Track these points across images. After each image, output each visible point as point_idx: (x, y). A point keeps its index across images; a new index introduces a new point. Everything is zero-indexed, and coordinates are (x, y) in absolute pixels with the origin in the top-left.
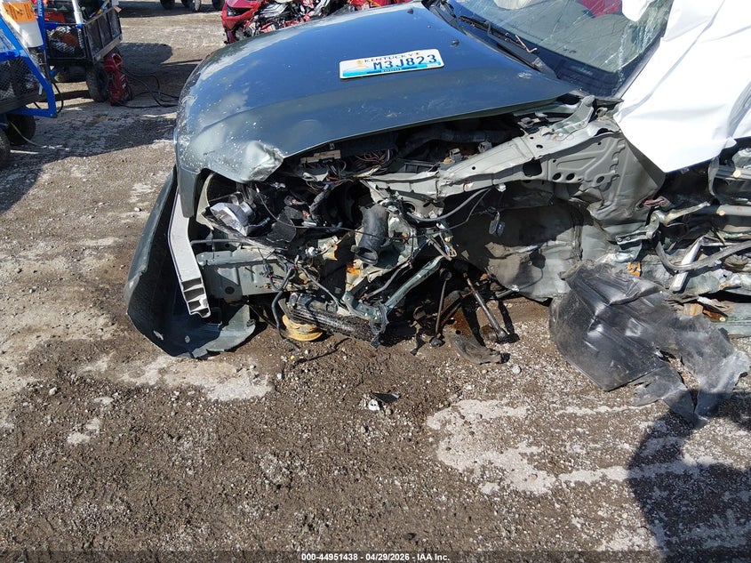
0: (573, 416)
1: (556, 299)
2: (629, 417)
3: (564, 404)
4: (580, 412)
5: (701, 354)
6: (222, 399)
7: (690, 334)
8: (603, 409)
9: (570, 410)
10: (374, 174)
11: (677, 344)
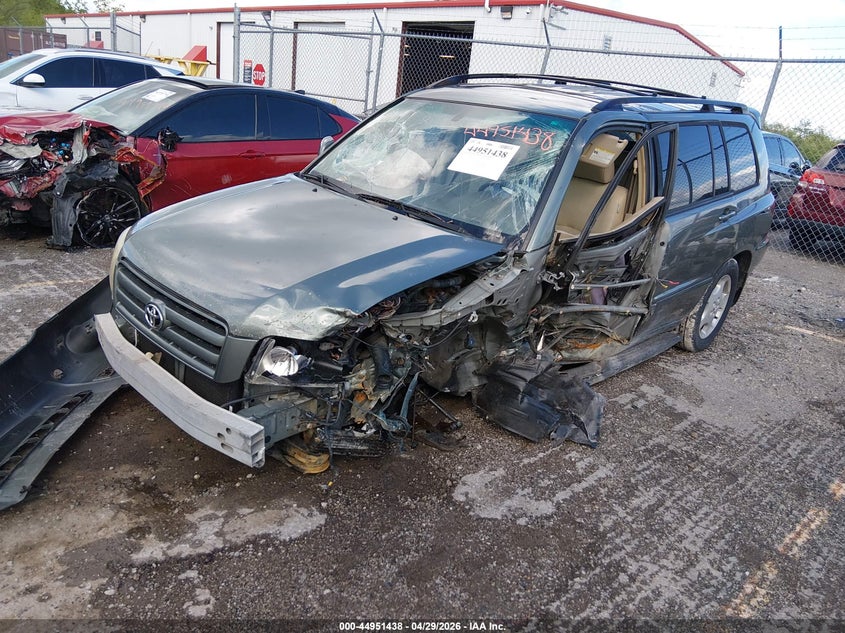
0: (530, 464)
1: (474, 392)
2: (557, 455)
3: (521, 459)
4: (532, 460)
5: (580, 401)
6: (294, 536)
7: (572, 390)
8: (541, 455)
9: (526, 461)
10: (391, 317)
11: (567, 398)
